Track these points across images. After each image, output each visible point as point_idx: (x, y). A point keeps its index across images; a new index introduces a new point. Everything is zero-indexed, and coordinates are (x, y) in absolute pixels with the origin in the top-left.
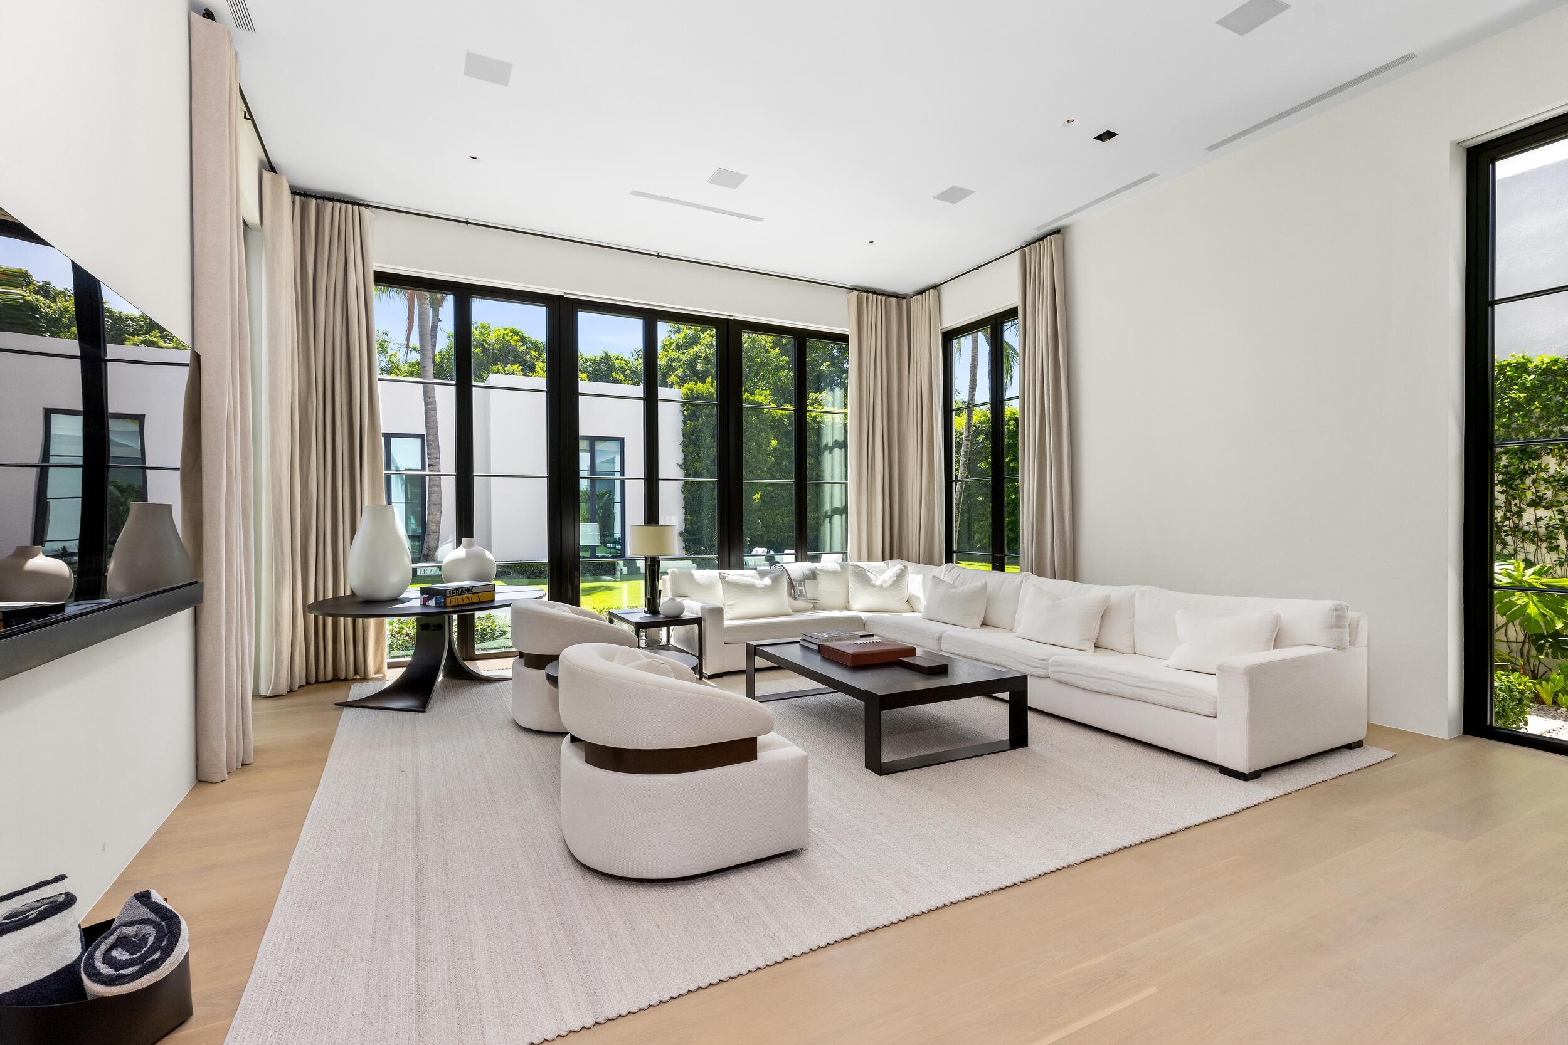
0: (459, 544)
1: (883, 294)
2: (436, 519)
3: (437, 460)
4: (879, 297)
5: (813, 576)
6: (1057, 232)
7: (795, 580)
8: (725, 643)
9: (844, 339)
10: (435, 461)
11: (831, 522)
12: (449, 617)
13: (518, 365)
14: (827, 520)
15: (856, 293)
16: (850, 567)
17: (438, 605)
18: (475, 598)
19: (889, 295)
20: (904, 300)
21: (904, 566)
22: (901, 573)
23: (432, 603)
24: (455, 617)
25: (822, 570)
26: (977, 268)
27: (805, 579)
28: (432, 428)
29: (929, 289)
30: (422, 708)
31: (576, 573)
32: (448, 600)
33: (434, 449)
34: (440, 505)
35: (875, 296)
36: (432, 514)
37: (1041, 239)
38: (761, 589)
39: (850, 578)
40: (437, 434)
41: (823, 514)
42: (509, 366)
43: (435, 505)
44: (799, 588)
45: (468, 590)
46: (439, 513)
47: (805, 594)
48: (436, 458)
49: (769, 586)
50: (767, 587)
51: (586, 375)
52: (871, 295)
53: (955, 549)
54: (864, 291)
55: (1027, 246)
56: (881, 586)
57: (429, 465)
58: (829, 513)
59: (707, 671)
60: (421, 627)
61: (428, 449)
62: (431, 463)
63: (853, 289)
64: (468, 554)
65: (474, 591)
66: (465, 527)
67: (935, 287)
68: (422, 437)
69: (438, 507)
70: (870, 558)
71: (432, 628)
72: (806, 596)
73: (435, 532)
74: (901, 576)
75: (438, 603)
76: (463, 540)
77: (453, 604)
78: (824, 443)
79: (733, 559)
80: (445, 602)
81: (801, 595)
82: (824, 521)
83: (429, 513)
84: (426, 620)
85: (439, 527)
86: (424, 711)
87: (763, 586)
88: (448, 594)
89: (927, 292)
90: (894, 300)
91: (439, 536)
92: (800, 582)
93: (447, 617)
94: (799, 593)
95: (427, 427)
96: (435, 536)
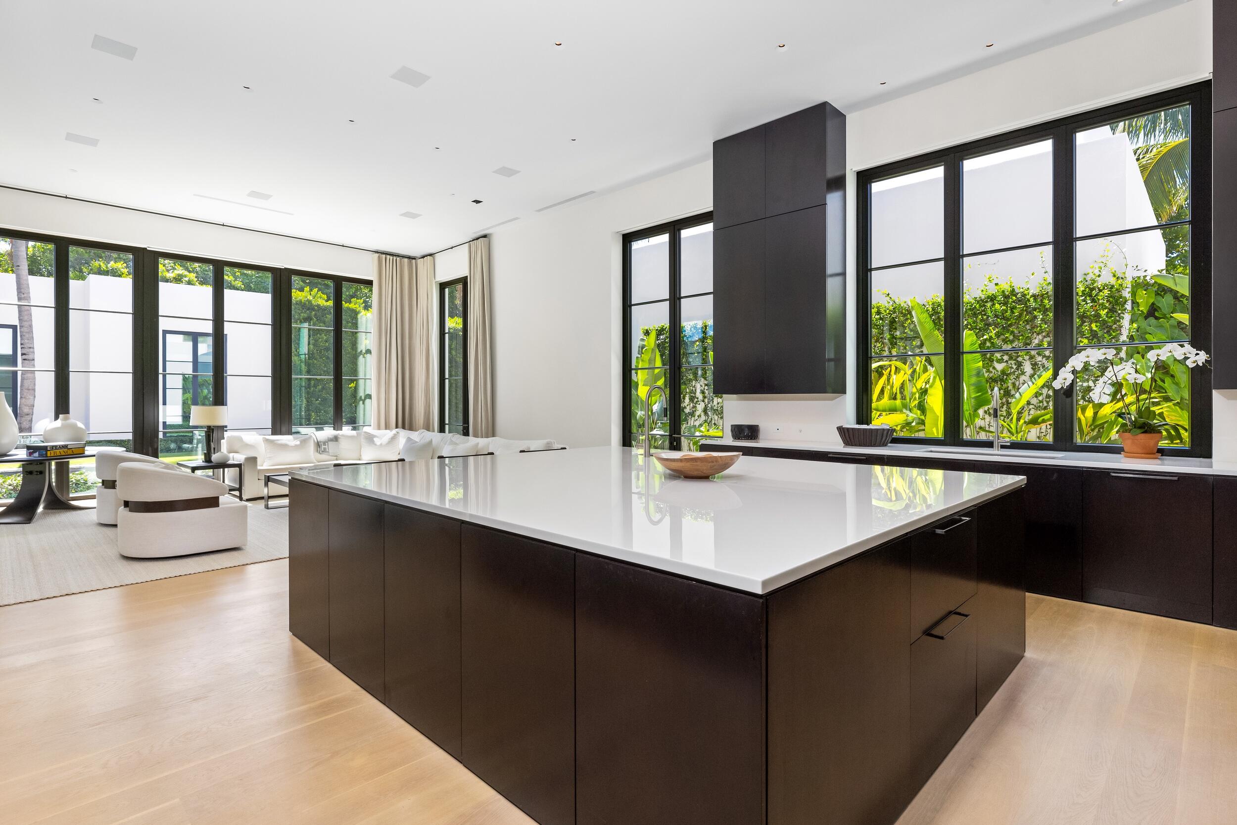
0: (56, 418)
1: (398, 256)
2: (29, 402)
3: (31, 350)
4: (395, 258)
5: (336, 439)
6: (485, 236)
7: (320, 442)
8: (259, 479)
9: (369, 283)
10: (28, 350)
11: (363, 403)
12: (49, 463)
13: (122, 262)
14: (361, 402)
15: (377, 255)
16: (363, 433)
17: (40, 455)
18: (70, 452)
19: (403, 257)
20: (414, 260)
21: (397, 432)
22: (394, 436)
23: (36, 454)
24: (53, 463)
25: (343, 435)
26: (452, 248)
27: (329, 441)
28: (26, 321)
29: (427, 256)
30: (29, 520)
31: (156, 439)
32: (49, 452)
33: (28, 339)
34: (34, 390)
35: (391, 257)
36: (25, 398)
37: (477, 239)
38: (292, 447)
39: (362, 440)
40: (31, 326)
41: (358, 398)
42: (112, 263)
43: (29, 389)
44: (323, 447)
45: (65, 447)
46: (32, 398)
47: (327, 450)
48: (30, 348)
49: (298, 445)
50: (296, 446)
51: (195, 275)
52: (388, 257)
53: (447, 421)
54: (384, 253)
55: (473, 240)
56: (381, 444)
57: (23, 354)
58: (363, 398)
59: (244, 497)
60: (26, 473)
61: (22, 339)
62: (24, 352)
63: (377, 252)
64: (62, 425)
65: (69, 447)
66: (62, 405)
67: (431, 255)
68: (14, 328)
69: (31, 392)
70: (379, 428)
71: (36, 473)
72: (328, 452)
73: (28, 415)
74: (394, 438)
75: (41, 455)
76: (61, 416)
77: (52, 455)
78: (359, 351)
79: (284, 429)
80: (46, 454)
81: (324, 451)
82: (359, 403)
83: (21, 397)
84: (30, 468)
85: (33, 409)
86: (29, 523)
87: (293, 445)
88: (49, 449)
89: (426, 257)
90: (406, 260)
91: (32, 419)
92: (324, 443)
93: (47, 464)
94: (323, 450)
95: (20, 320)
96: (29, 418)
